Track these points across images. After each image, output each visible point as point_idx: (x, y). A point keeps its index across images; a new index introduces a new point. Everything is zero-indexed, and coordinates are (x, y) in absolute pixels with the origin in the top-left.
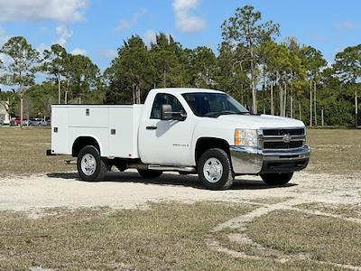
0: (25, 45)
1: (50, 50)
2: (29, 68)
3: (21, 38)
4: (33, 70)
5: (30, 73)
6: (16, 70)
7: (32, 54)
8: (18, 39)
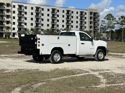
0: (112, 16)
1: (120, 18)
2: (113, 23)
3: (110, 14)
4: (114, 24)
5: (113, 25)
6: (109, 24)
7: (114, 19)
8: (110, 15)
